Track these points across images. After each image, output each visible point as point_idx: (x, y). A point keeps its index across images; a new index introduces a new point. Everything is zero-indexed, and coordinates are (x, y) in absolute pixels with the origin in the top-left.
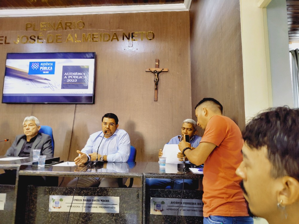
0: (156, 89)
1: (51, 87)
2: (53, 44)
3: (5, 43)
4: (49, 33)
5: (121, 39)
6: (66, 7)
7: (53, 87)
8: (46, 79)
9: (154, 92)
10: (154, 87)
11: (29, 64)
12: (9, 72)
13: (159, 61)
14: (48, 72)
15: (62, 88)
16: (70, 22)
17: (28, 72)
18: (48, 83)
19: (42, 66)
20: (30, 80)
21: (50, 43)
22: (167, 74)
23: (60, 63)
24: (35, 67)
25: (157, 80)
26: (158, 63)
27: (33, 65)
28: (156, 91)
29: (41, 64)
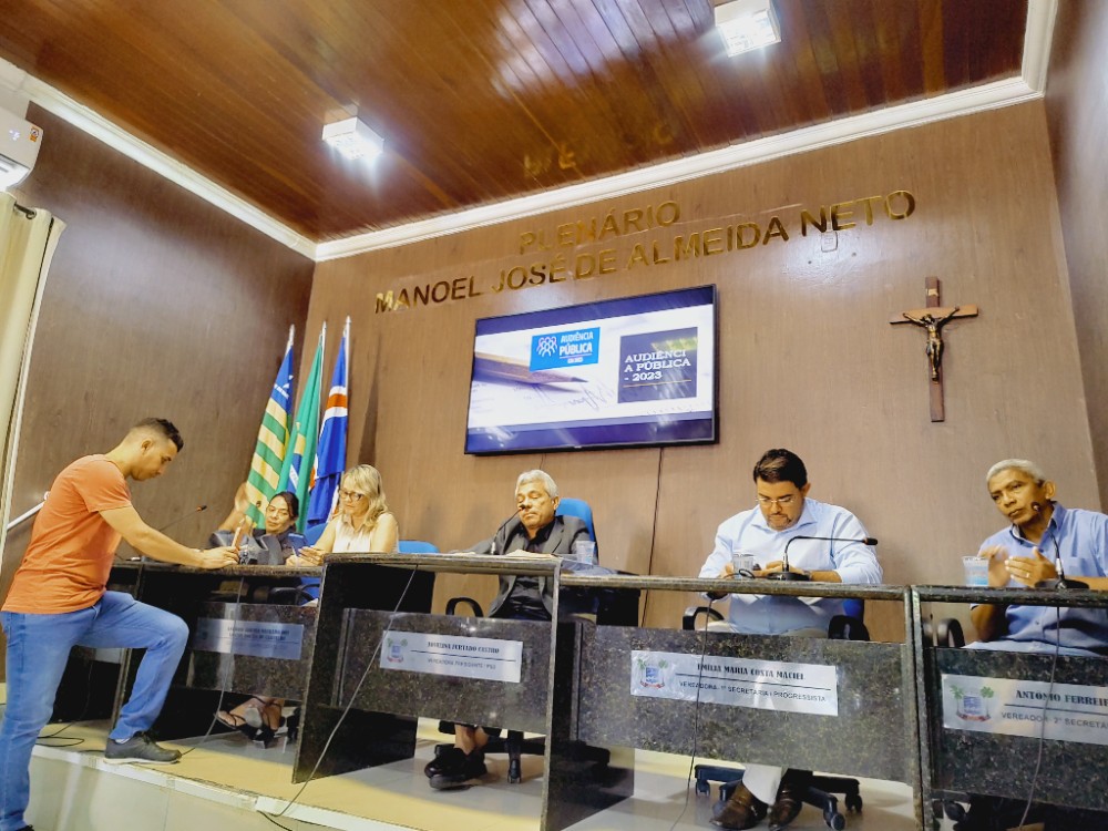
0: (938, 379)
1: (590, 401)
2: (592, 278)
3: (471, 295)
4: (582, 251)
5: (794, 233)
6: (626, 172)
7: (595, 400)
8: (575, 380)
9: (927, 392)
10: (927, 373)
11: (530, 342)
12: (480, 370)
13: (938, 285)
14: (580, 360)
15: (619, 402)
16: (636, 212)
17: (528, 364)
18: (580, 389)
19: (564, 344)
20: (535, 386)
21: (586, 276)
22: (976, 322)
23: (614, 330)
24: (546, 348)
25: (938, 348)
26: (938, 291)
27: (541, 345)
28: (937, 386)
29: (563, 339)
